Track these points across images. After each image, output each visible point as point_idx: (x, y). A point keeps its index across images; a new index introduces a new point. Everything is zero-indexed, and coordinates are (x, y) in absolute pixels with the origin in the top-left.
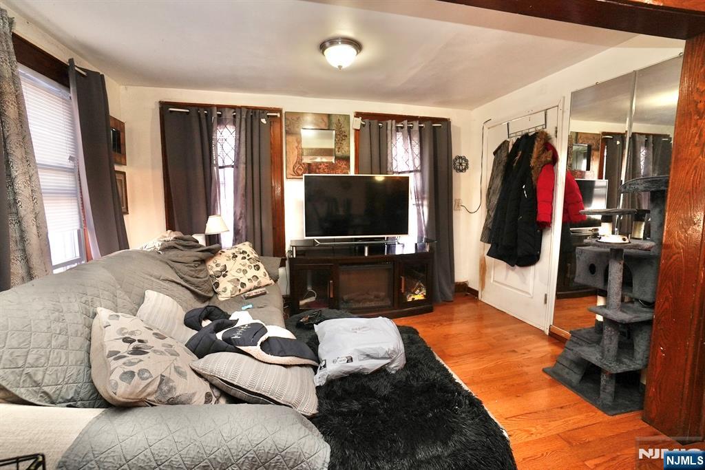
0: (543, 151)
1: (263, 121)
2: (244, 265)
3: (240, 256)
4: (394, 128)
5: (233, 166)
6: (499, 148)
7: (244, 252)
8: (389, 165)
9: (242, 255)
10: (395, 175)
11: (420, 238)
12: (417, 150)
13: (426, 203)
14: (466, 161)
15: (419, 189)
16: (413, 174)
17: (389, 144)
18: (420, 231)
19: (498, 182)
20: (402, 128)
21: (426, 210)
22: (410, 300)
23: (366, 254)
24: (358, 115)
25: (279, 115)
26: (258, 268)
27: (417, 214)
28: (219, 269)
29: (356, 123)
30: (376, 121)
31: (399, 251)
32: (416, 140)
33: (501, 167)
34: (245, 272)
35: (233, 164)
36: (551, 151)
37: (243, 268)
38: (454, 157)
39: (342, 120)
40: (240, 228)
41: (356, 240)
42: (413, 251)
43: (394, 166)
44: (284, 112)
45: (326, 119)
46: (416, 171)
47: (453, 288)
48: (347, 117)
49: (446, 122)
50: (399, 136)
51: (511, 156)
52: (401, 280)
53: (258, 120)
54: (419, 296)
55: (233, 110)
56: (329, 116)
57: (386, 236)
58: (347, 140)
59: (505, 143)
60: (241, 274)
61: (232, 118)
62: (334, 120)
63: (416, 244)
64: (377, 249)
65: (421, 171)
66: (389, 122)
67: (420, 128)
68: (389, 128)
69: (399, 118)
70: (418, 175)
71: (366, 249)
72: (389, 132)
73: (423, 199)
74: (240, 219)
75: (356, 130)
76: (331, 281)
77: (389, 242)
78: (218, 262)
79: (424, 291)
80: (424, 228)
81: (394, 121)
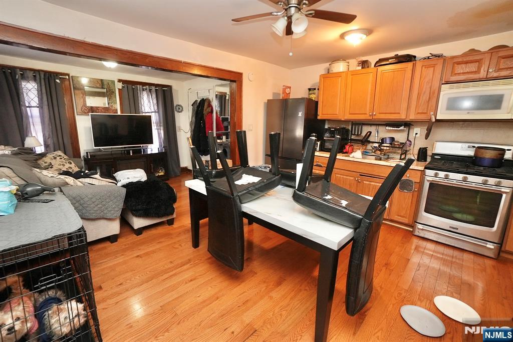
0: (208, 108)
1: (58, 81)
2: (62, 162)
3: (58, 158)
4: (141, 89)
5: (38, 107)
6: (194, 103)
7: (59, 156)
8: (140, 108)
9: (59, 157)
10: (144, 114)
11: (160, 145)
12: (155, 101)
13: (162, 128)
14: (182, 107)
15: (158, 120)
16: (154, 113)
17: (139, 98)
18: (160, 143)
19: (194, 119)
20: (146, 89)
21: (162, 132)
22: (157, 175)
23: (131, 154)
24: (120, 81)
25: (67, 77)
26: (71, 163)
27: (157, 134)
28: (47, 164)
29: (119, 86)
30: (131, 85)
31: (149, 152)
32: (154, 96)
33: (195, 112)
34: (64, 165)
35: (38, 105)
36: (210, 108)
37: (62, 163)
38: (175, 105)
39: (110, 83)
40: (49, 144)
41: (125, 148)
42: (157, 152)
43: (143, 110)
44: (71, 75)
45: (100, 82)
46: (155, 112)
47: (180, 170)
48: (113, 82)
49: (170, 87)
50: (145, 93)
51: (198, 107)
52: (151, 166)
53: (53, 80)
54: (162, 173)
55: (33, 72)
56: (102, 80)
57: (142, 145)
58: (114, 94)
59: (196, 101)
60: (62, 166)
61: (33, 77)
62: (105, 83)
63: (158, 148)
64: (137, 152)
65: (158, 112)
66: (138, 86)
67: (156, 90)
68: (139, 89)
69: (144, 84)
70: (157, 114)
71: (131, 151)
72: (139, 91)
73: (160, 126)
74: (48, 138)
75: (119, 89)
76: (113, 169)
77: (144, 148)
78: (45, 161)
79: (164, 171)
80: (162, 141)
81: (141, 86)
